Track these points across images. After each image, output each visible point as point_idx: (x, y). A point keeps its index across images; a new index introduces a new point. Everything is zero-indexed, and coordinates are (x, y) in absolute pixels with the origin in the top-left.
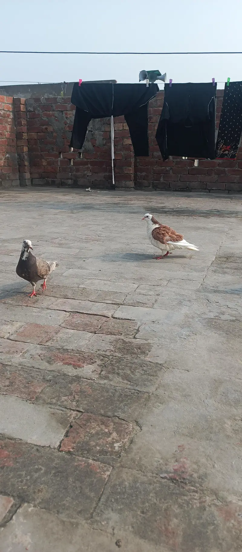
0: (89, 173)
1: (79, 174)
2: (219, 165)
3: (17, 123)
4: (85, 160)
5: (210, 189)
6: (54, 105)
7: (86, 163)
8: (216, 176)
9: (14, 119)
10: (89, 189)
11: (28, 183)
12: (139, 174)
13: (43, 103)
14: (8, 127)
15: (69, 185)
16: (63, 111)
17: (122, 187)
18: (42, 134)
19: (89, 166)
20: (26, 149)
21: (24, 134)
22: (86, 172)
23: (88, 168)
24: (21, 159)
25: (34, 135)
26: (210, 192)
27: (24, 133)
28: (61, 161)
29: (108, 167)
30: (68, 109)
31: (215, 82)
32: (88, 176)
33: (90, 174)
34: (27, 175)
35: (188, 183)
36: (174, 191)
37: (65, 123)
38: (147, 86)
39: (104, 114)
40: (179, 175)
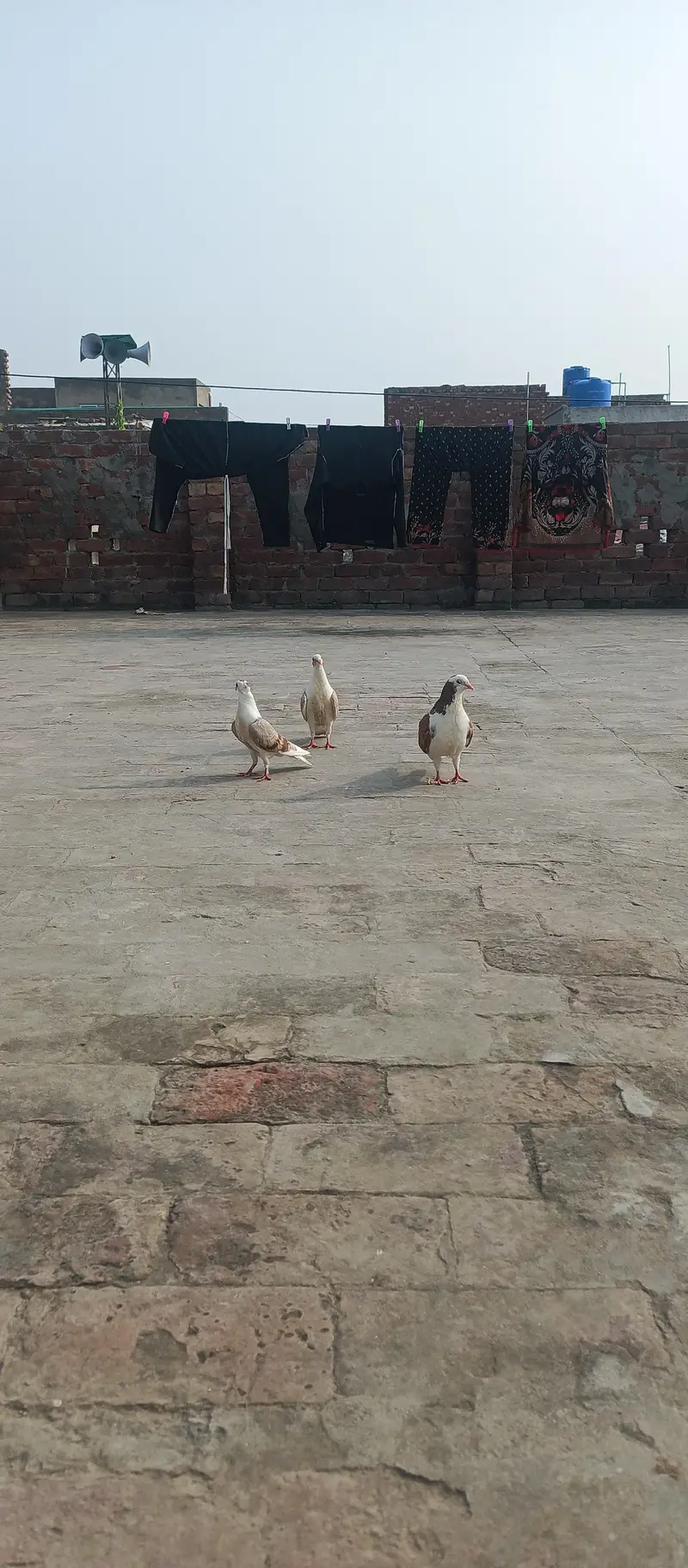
0: (135, 579)
1: (112, 581)
2: (389, 558)
4: (126, 554)
5: (376, 602)
6: (53, 445)
7: (127, 560)
8: (386, 580)
10: (142, 610)
12: (239, 578)
13: (29, 440)
15: (92, 604)
16: (75, 457)
17: (210, 604)
18: (28, 502)
19: (135, 564)
22: (127, 577)
23: (132, 569)
25: (9, 505)
26: (376, 608)
29: (174, 567)
30: (86, 453)
32: (132, 585)
33: (138, 582)
35: (335, 592)
36: (309, 608)
37: (81, 482)
38: (289, 428)
39: (211, 472)
40: (319, 579)
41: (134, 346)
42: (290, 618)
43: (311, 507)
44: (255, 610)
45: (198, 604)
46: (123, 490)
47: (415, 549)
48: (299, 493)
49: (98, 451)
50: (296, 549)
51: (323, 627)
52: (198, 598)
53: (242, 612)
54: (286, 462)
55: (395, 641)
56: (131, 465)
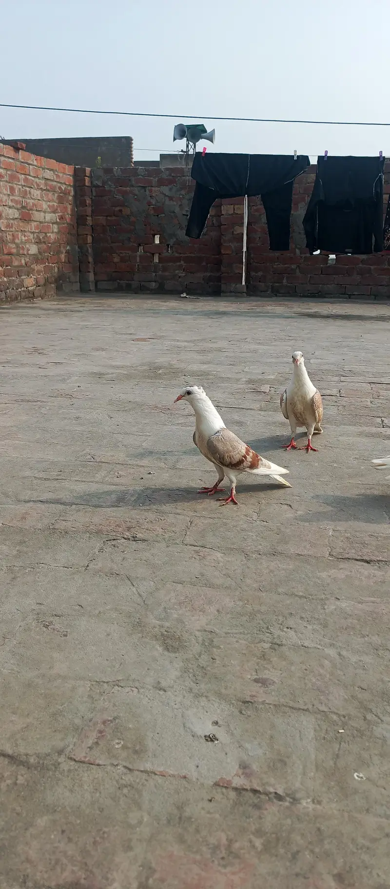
0: (182, 273)
1: (167, 274)
2: (363, 261)
3: (78, 202)
4: (177, 255)
5: (349, 293)
6: (133, 179)
7: (178, 259)
8: (359, 277)
9: (75, 197)
10: (185, 295)
11: (92, 287)
12: (253, 274)
13: (116, 175)
14: (69, 207)
15: (152, 290)
16: (146, 187)
17: (231, 292)
18: (114, 218)
19: (182, 262)
20: (90, 239)
21: (88, 218)
22: (177, 272)
23: (180, 266)
24: (83, 253)
25: (102, 220)
26: (350, 298)
27: (87, 216)
28: (140, 256)
29: (209, 265)
30: (154, 184)
31: (383, 156)
32: (179, 277)
33: (184, 275)
34: (91, 277)
35: (320, 285)
36: (300, 296)
37: (149, 204)
38: (295, 158)
39: (234, 193)
40: (309, 276)
41: (205, 131)
42: (286, 303)
43: (309, 219)
44: (261, 296)
45: (223, 292)
46: (177, 210)
47: (383, 256)
48: (299, 212)
49: (161, 183)
50: (295, 254)
51: (310, 311)
52: (223, 287)
53: (252, 298)
54: (292, 183)
55: (368, 325)
56: (183, 192)
